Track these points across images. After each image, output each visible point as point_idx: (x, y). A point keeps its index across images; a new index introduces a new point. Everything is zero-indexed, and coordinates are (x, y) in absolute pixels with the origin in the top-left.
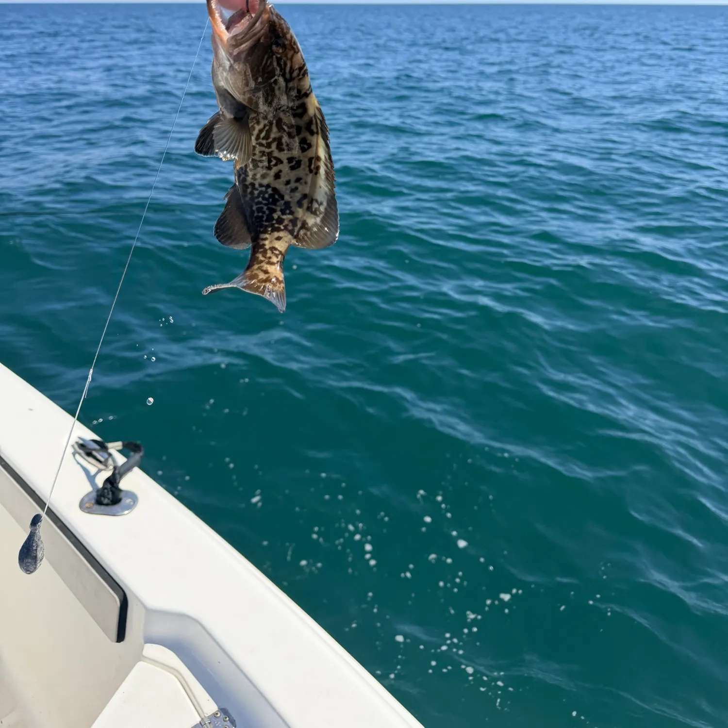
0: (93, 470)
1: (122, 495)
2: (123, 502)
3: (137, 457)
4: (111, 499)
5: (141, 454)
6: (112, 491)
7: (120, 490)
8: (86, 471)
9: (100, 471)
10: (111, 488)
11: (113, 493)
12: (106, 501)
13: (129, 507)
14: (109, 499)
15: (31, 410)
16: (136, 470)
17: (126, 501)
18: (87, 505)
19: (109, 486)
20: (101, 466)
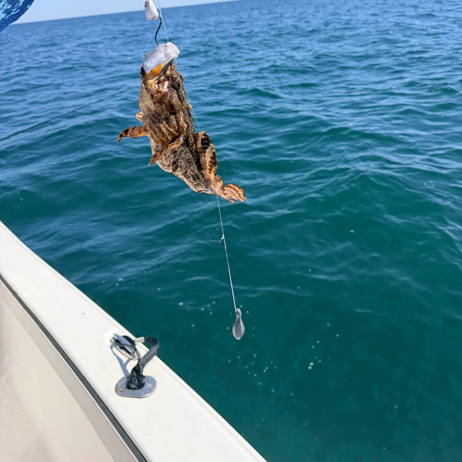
0: (125, 359)
1: (144, 381)
2: (145, 386)
3: (155, 348)
4: (137, 384)
5: (157, 346)
6: (137, 378)
7: (143, 377)
8: (120, 361)
9: (129, 360)
10: (136, 376)
11: (138, 380)
12: (133, 386)
13: (151, 391)
14: (135, 384)
15: (84, 314)
16: (156, 358)
17: (148, 385)
18: (121, 389)
19: (135, 374)
20: (130, 357)
